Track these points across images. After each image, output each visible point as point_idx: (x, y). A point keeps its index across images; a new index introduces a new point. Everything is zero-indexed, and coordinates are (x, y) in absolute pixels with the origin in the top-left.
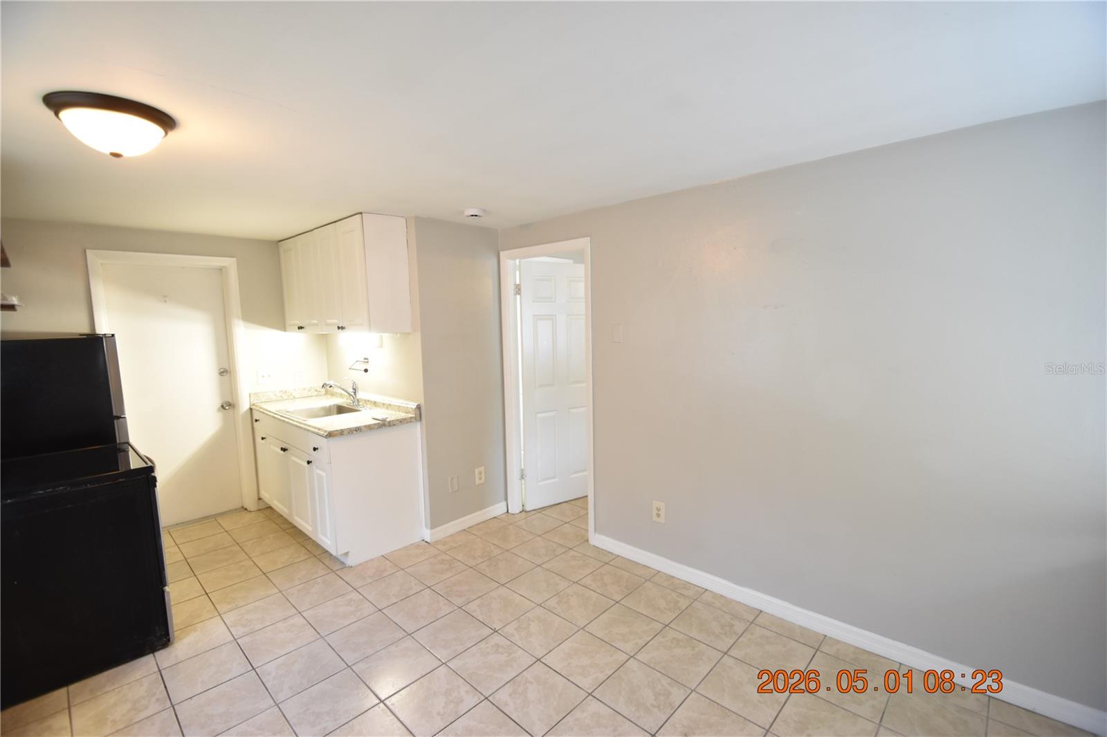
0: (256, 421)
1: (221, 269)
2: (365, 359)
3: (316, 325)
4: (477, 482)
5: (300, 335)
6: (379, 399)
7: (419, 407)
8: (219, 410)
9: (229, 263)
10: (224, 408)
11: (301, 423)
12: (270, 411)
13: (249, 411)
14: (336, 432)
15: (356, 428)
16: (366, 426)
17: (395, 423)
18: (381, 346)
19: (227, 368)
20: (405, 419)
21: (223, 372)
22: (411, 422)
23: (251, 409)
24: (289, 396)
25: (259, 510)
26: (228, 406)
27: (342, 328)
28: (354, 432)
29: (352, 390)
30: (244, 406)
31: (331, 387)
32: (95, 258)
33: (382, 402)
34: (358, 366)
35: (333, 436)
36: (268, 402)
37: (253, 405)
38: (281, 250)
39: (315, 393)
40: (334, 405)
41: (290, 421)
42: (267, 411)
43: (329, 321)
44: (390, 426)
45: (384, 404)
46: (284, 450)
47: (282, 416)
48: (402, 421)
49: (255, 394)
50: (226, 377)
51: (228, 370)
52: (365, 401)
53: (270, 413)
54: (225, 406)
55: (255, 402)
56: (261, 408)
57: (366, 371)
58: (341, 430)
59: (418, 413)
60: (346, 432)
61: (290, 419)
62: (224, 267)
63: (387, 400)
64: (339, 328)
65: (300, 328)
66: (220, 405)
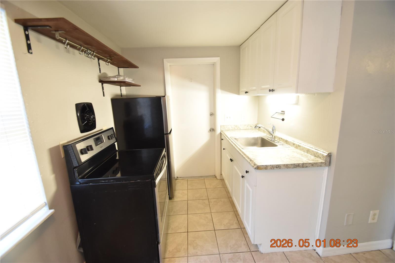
0: (222, 139)
1: (214, 64)
2: (282, 111)
3: (255, 90)
4: (370, 221)
5: (246, 97)
6: (290, 139)
7: (330, 155)
8: (209, 132)
9: (216, 60)
10: (211, 131)
11: (241, 150)
12: (227, 137)
13: (220, 134)
14: (262, 167)
15: (277, 165)
16: (284, 165)
17: (307, 165)
18: (297, 104)
19: (213, 113)
20: (316, 163)
21: (212, 114)
22: (321, 166)
23: (221, 133)
24: (238, 128)
25: (221, 179)
26: (212, 130)
27: (273, 90)
28: (275, 168)
29: (272, 131)
30: (218, 131)
31: (260, 128)
32: (167, 63)
33: (292, 142)
34: (276, 116)
35: (260, 169)
36: (228, 130)
37: (222, 131)
38: (241, 50)
39: (250, 128)
40: (260, 137)
41: (236, 147)
42: (226, 136)
43: (263, 87)
44: (303, 167)
45: (294, 144)
46: (231, 160)
47: (232, 142)
48: (313, 165)
49: (223, 126)
50: (213, 117)
51: (214, 114)
52: (279, 138)
53: (227, 138)
54: (211, 130)
55: (223, 130)
56: (224, 134)
57: (283, 120)
58: (266, 165)
59: (329, 160)
60: (269, 168)
61: (235, 145)
62: (215, 63)
63: (297, 142)
64: (270, 90)
65: (246, 92)
66: (209, 130)
